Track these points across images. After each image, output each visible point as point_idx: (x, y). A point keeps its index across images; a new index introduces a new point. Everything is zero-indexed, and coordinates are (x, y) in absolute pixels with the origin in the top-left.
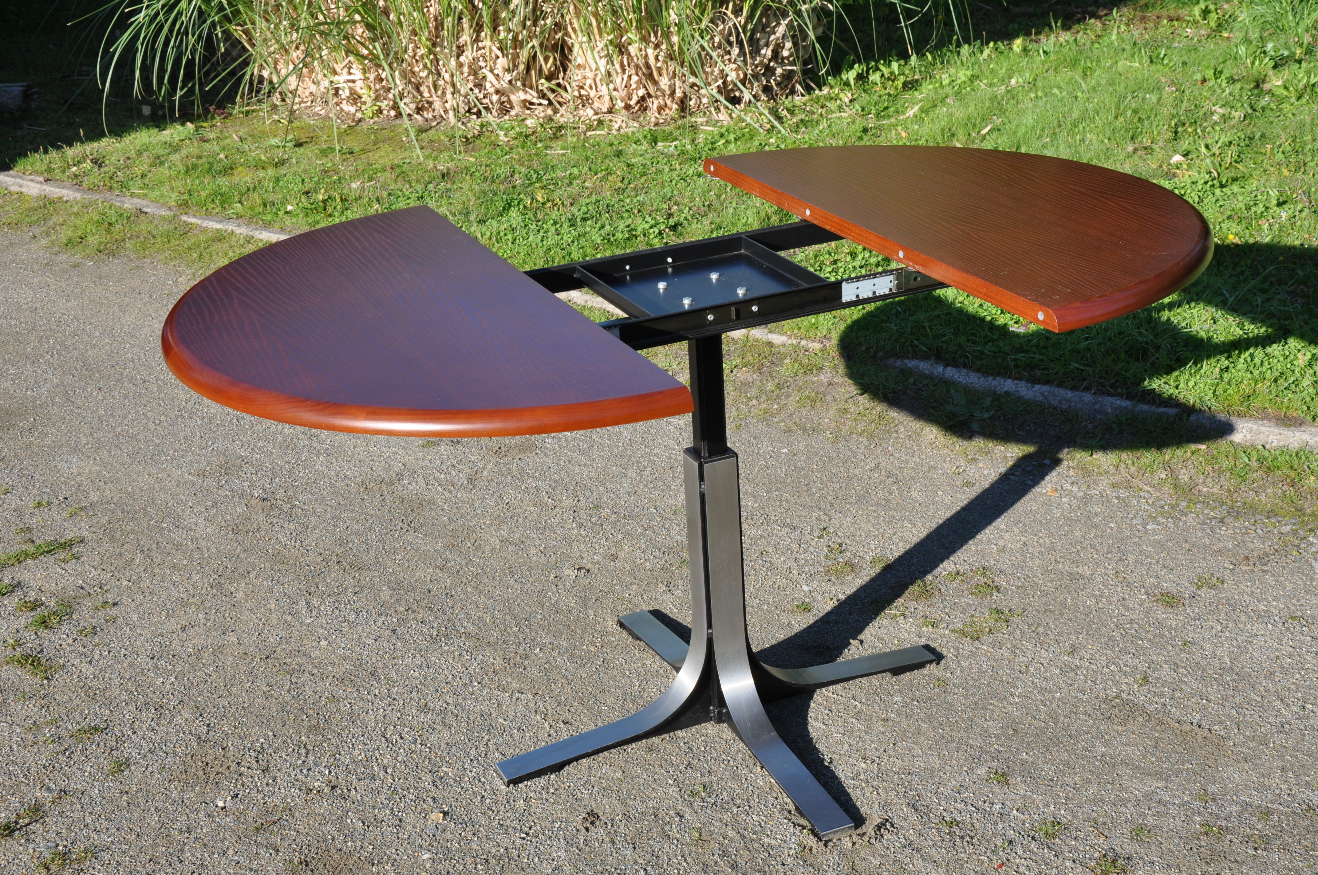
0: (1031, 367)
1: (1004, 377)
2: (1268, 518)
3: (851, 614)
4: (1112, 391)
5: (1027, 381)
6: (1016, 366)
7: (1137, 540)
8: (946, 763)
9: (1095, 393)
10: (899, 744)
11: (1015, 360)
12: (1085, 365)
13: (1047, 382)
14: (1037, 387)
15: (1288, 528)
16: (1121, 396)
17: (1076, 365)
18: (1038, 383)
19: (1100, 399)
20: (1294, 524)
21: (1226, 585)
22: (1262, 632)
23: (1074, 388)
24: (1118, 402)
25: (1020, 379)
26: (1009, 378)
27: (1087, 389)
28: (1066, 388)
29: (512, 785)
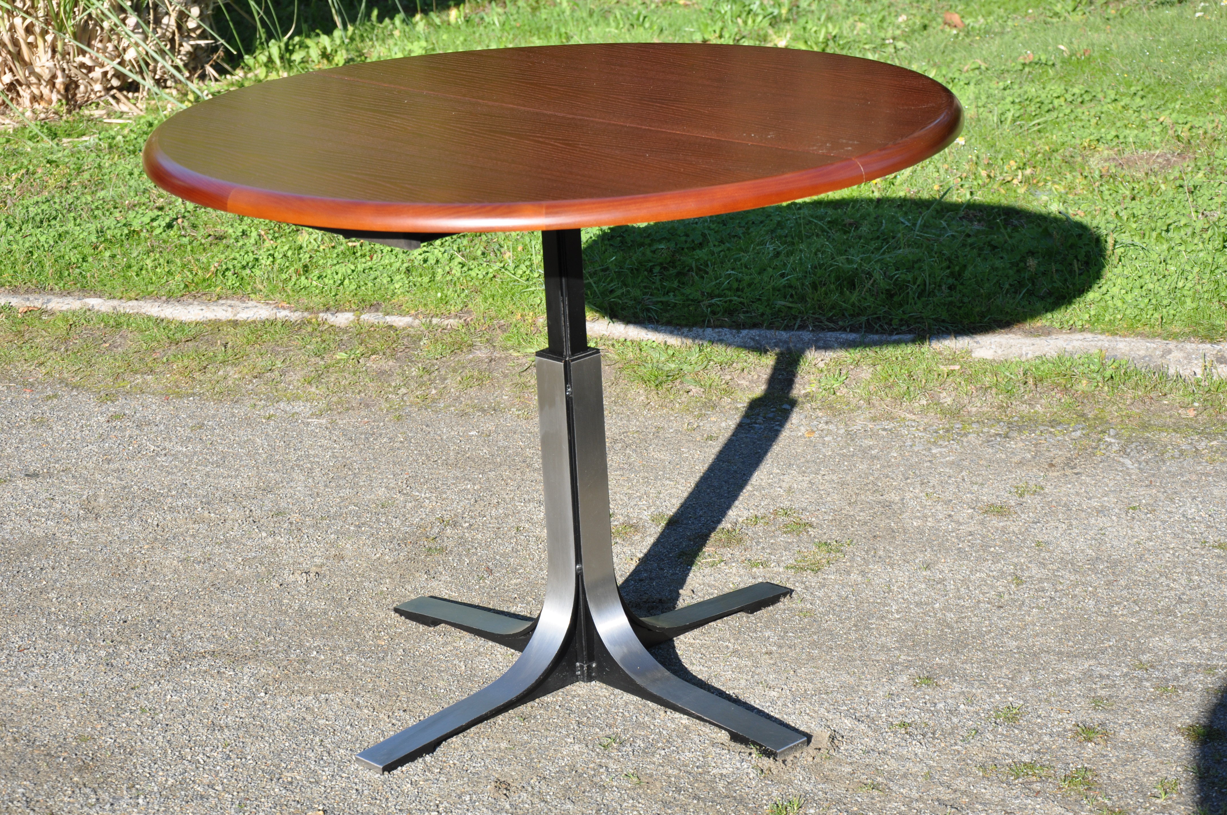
0: (730, 312)
1: (701, 327)
2: (1052, 427)
3: (662, 569)
4: (832, 325)
5: (730, 327)
6: (714, 313)
7: (929, 464)
8: (860, 679)
9: (813, 330)
10: (799, 671)
11: (710, 306)
12: (792, 302)
13: (754, 326)
14: (744, 332)
15: (1079, 433)
16: (843, 329)
17: (783, 303)
18: (744, 328)
19: (821, 335)
20: (1083, 429)
21: (1046, 490)
22: (1109, 524)
23: (787, 328)
24: (844, 336)
25: (721, 326)
26: (708, 327)
27: (802, 327)
28: (778, 329)
29: (386, 773)
